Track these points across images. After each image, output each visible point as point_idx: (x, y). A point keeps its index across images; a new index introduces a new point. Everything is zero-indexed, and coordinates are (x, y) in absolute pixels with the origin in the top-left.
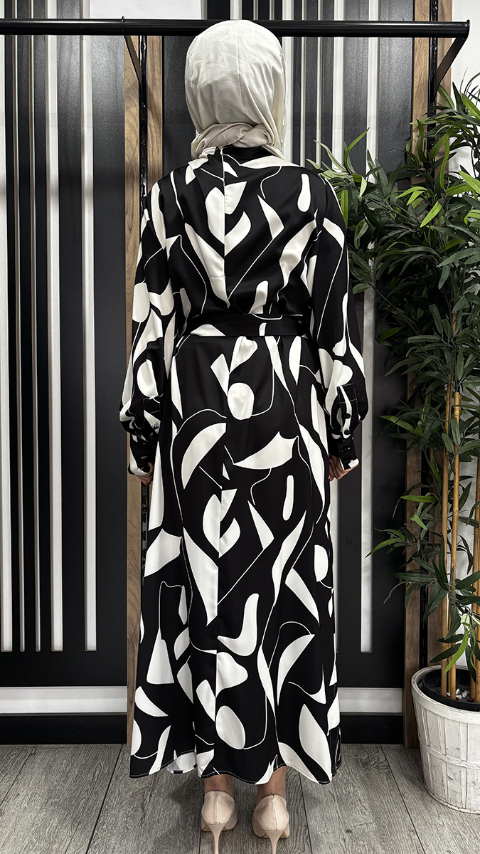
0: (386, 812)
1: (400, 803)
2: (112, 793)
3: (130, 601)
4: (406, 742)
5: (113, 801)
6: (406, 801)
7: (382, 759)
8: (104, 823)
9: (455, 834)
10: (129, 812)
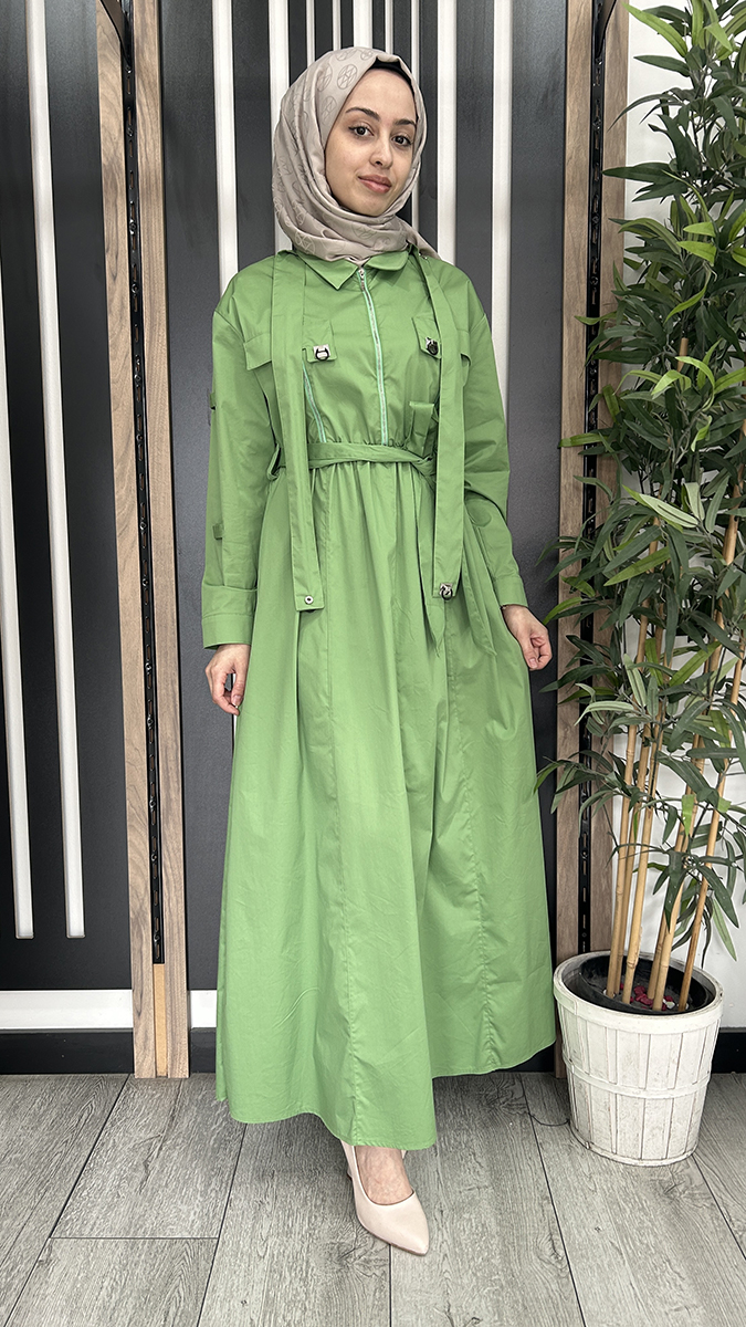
0: (511, 1171)
1: (534, 1158)
2: (103, 1145)
4: (557, 1070)
5: (102, 1158)
6: (544, 1154)
7: (518, 1094)
8: (84, 1188)
9: (611, 1203)
10: (125, 1171)
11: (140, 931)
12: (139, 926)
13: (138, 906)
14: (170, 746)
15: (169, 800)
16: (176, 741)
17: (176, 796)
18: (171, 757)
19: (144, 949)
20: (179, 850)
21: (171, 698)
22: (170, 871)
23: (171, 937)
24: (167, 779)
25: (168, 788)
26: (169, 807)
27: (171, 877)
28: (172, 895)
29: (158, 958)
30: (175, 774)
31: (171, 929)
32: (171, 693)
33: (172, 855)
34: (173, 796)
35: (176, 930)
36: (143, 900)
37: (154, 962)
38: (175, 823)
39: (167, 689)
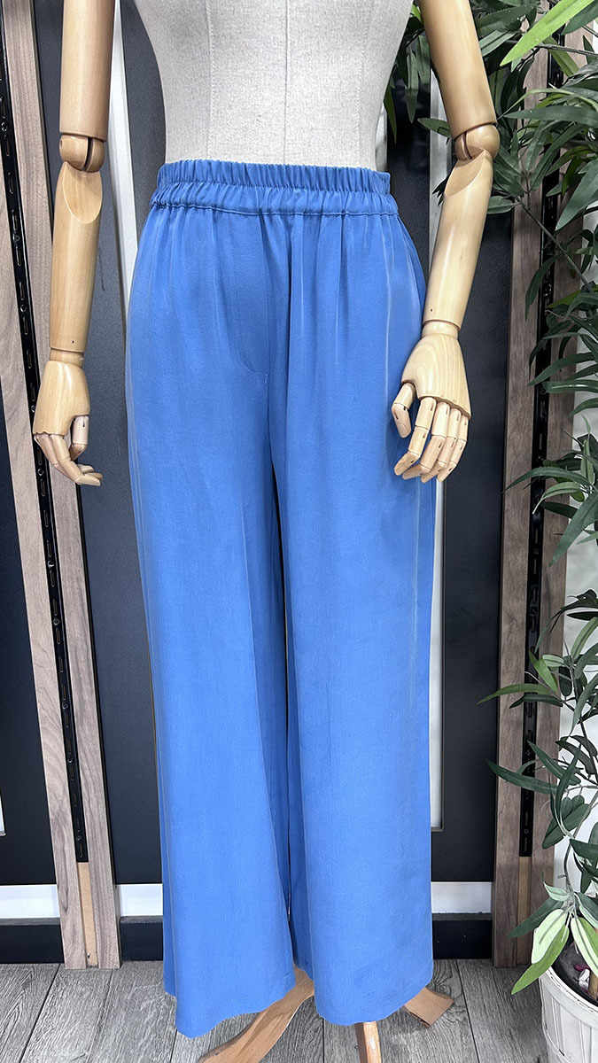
3: (49, 764)
4: (496, 959)
7: (456, 992)
11: (61, 831)
12: (60, 827)
13: (58, 808)
14: (79, 646)
15: (82, 702)
16: (86, 641)
17: (90, 698)
18: (82, 658)
19: (66, 848)
20: (96, 752)
21: (77, 596)
22: (87, 773)
23: (94, 836)
24: (79, 680)
25: (80, 690)
26: (82, 710)
27: (90, 779)
28: (92, 795)
29: (82, 855)
30: (87, 677)
31: (93, 830)
32: (77, 591)
33: (89, 757)
34: (86, 697)
35: (98, 830)
36: (62, 801)
37: (78, 861)
38: (90, 725)
39: (72, 587)
